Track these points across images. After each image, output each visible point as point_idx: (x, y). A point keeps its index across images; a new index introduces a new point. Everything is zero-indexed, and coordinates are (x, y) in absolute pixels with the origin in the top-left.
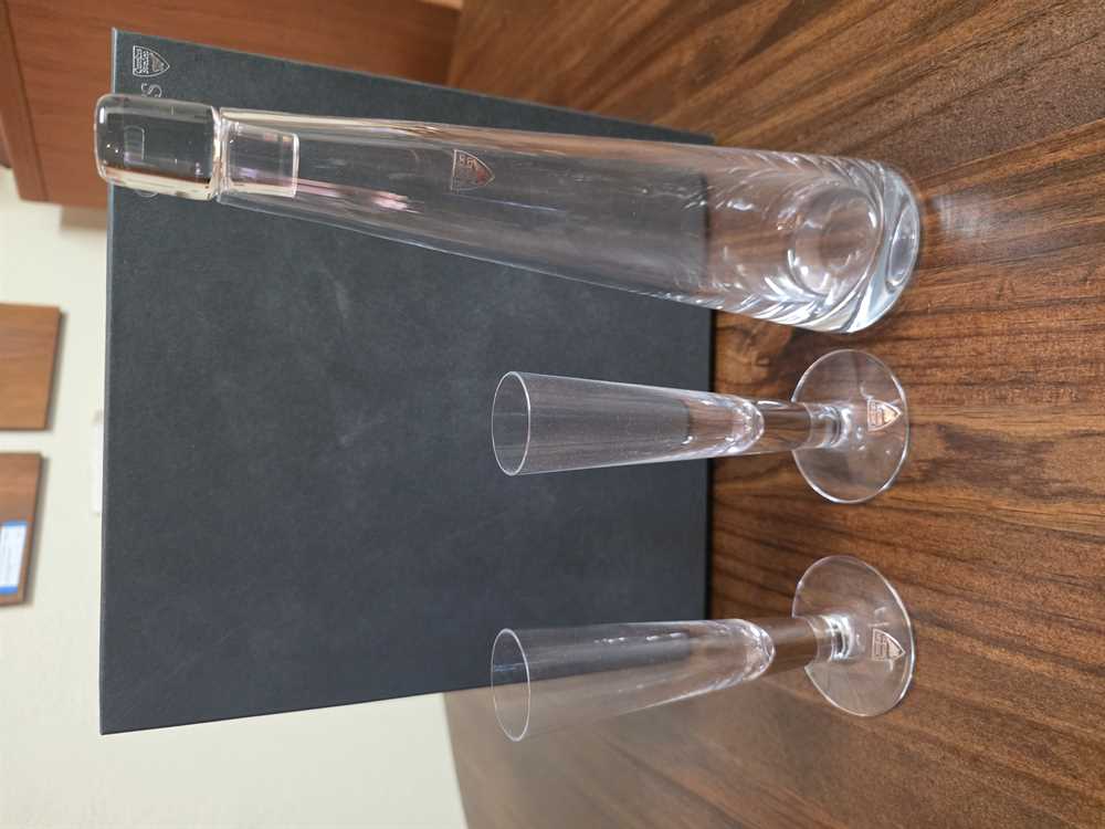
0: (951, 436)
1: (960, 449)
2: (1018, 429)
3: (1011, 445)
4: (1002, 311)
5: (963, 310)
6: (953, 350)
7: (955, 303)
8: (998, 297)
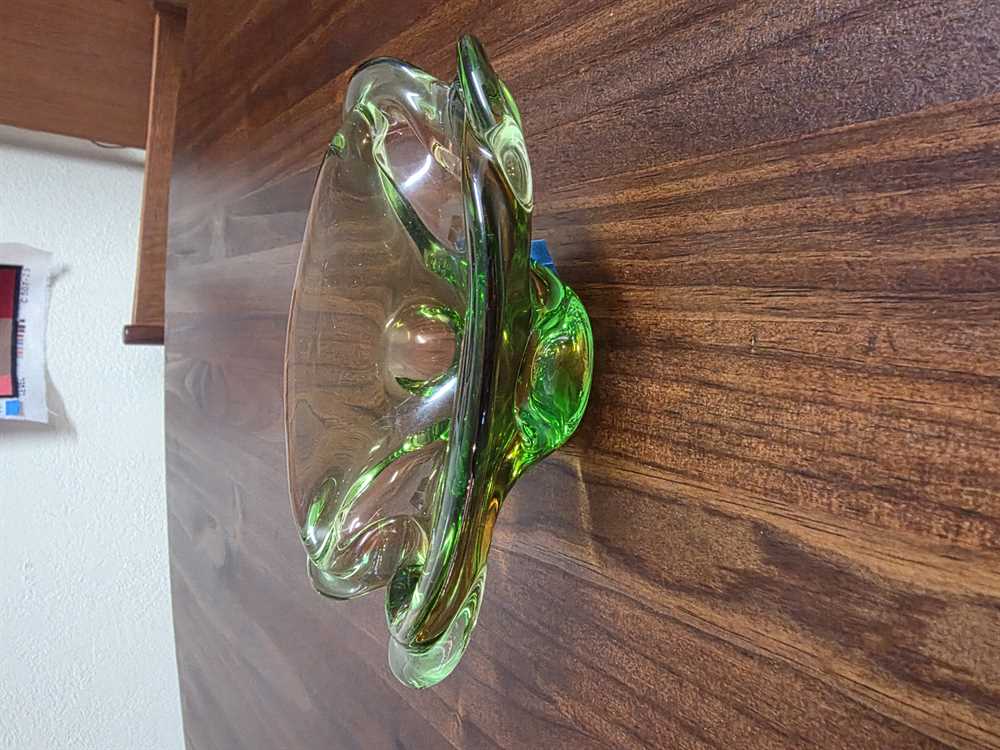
0: (774, 545)
1: (786, 566)
2: (883, 564)
3: (869, 585)
4: (871, 373)
5: (805, 359)
6: (785, 418)
7: (795, 346)
8: (866, 351)
